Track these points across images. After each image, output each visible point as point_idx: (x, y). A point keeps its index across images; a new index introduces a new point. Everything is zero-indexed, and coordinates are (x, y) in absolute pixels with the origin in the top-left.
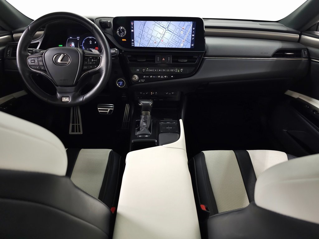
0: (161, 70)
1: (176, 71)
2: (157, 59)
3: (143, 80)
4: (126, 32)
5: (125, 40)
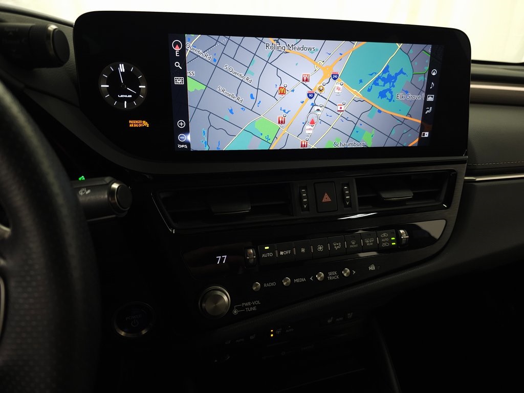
0: (325, 248)
1: (384, 242)
2: (301, 198)
3: (252, 306)
4: (144, 87)
5: (144, 122)
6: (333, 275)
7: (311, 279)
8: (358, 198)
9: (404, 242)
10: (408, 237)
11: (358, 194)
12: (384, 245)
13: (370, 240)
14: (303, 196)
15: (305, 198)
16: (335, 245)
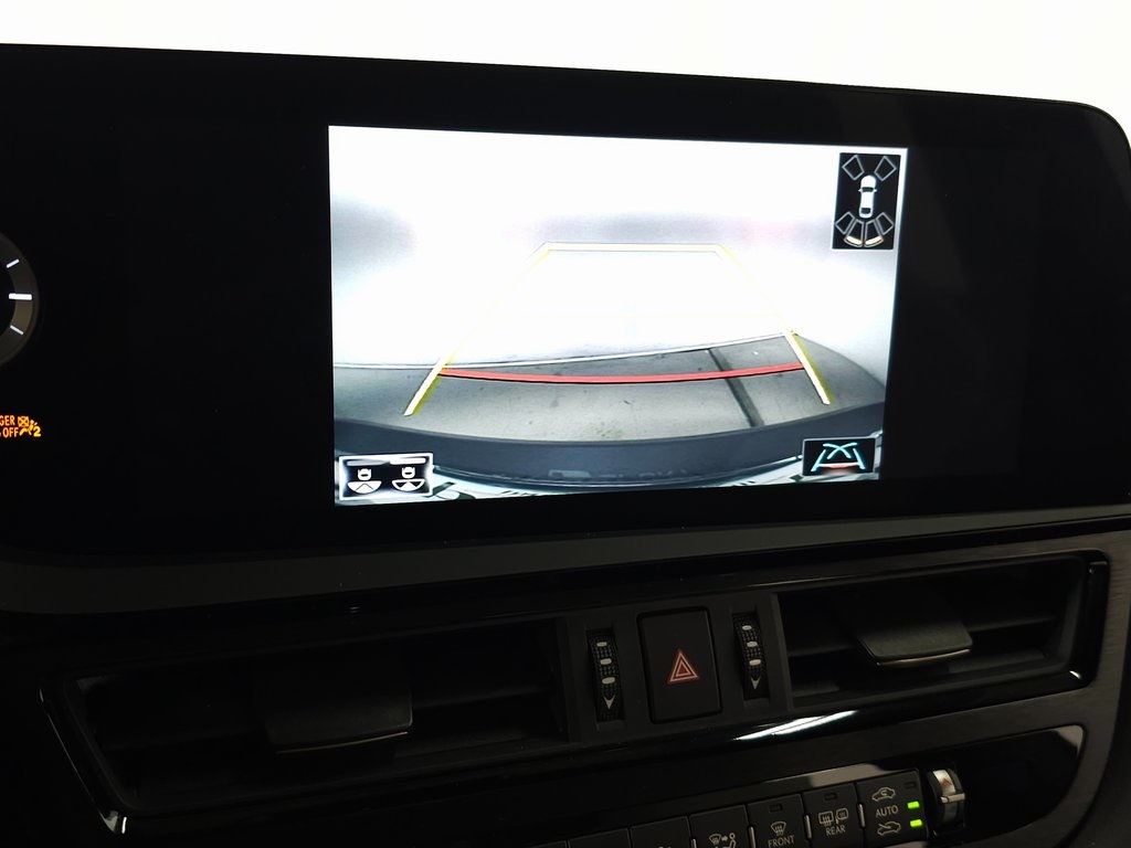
1: (884, 820)
2: (594, 672)
4: (28, 297)
5: (24, 420)
8: (791, 660)
9: (950, 814)
10: (963, 795)
11: (790, 645)
12: (885, 829)
13: (835, 814)
14: (603, 666)
15: (607, 671)
16: (716, 841)
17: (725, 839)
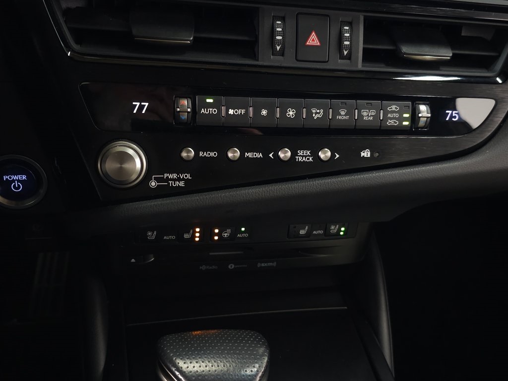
0: (299, 114)
1: (391, 119)
3: (179, 180)
6: (304, 156)
7: (271, 155)
8: (364, 49)
10: (429, 115)
11: (365, 43)
12: (390, 123)
13: (369, 112)
14: (277, 31)
15: (279, 34)
16: (314, 111)
17: (318, 111)
